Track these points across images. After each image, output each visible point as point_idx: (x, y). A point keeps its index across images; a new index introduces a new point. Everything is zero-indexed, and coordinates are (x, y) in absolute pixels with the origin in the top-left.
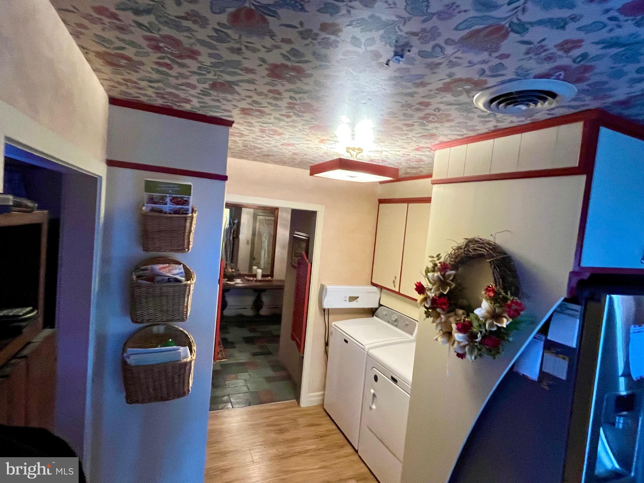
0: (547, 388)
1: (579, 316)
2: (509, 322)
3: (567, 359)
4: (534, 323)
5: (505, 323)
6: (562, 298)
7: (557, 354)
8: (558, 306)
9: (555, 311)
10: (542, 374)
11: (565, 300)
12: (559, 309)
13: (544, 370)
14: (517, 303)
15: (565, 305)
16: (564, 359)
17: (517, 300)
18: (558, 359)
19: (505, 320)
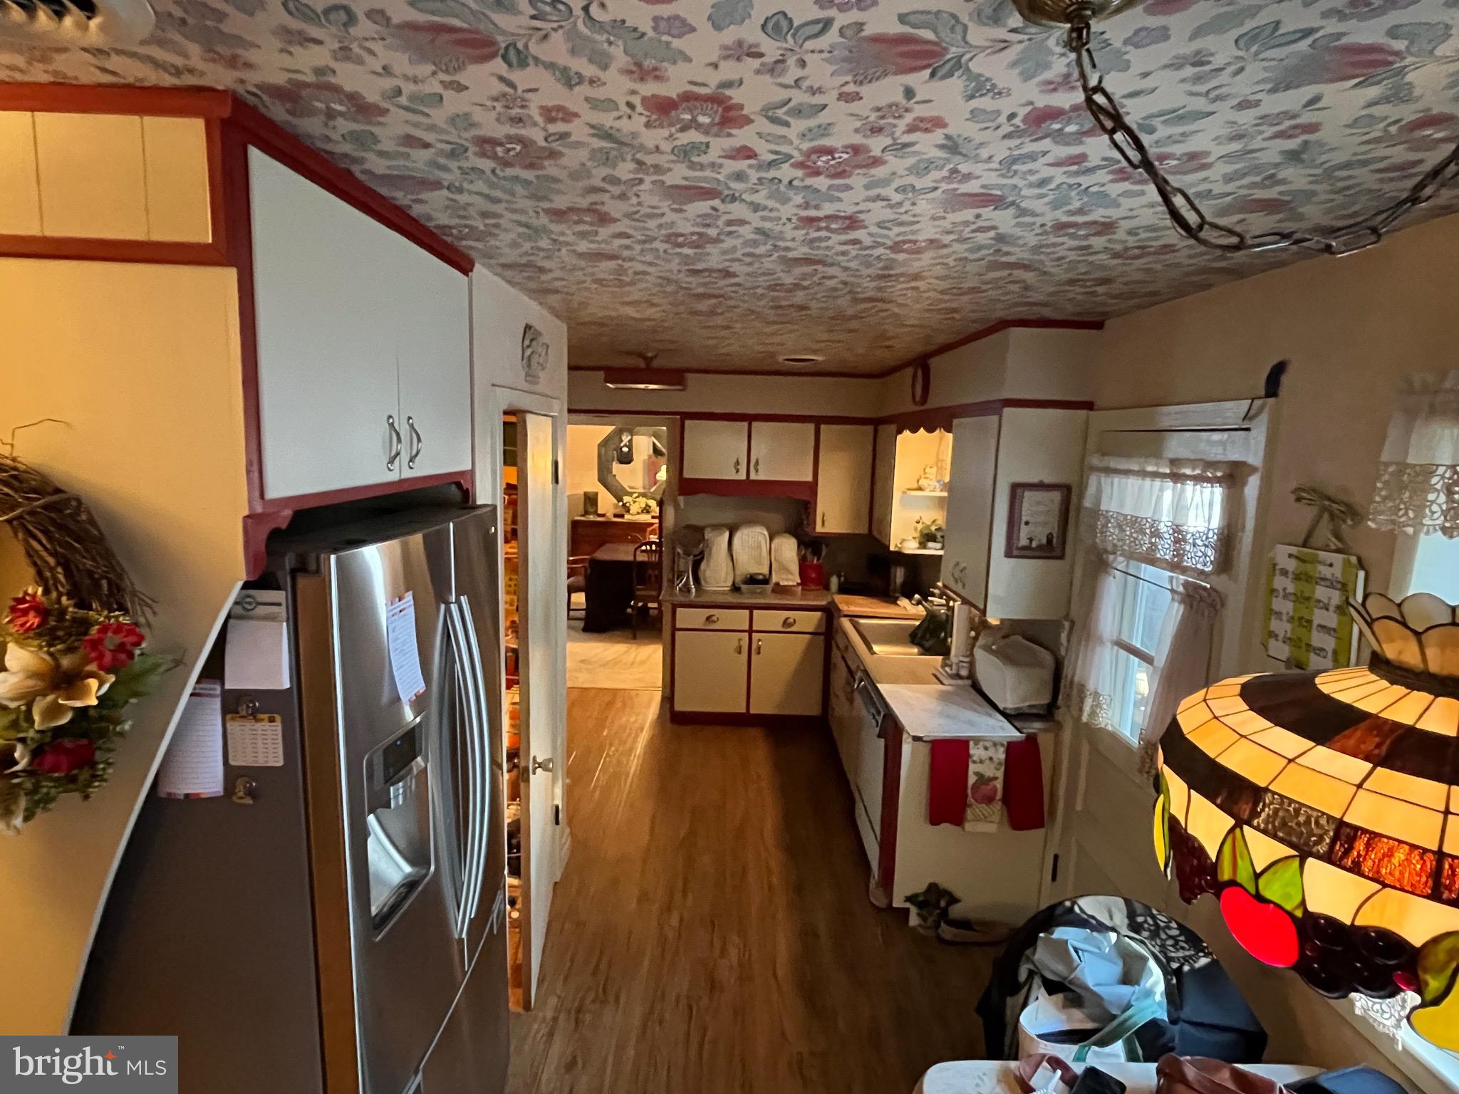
0: (249, 801)
1: (284, 615)
2: (106, 687)
3: (278, 718)
4: (181, 663)
5: (93, 692)
6: (240, 584)
7: (254, 715)
8: (236, 603)
9: (229, 617)
10: (232, 774)
11: (246, 586)
12: (239, 610)
13: (232, 763)
14: (119, 628)
15: (249, 596)
16: (272, 720)
17: (121, 619)
18: (258, 726)
19: (93, 683)
